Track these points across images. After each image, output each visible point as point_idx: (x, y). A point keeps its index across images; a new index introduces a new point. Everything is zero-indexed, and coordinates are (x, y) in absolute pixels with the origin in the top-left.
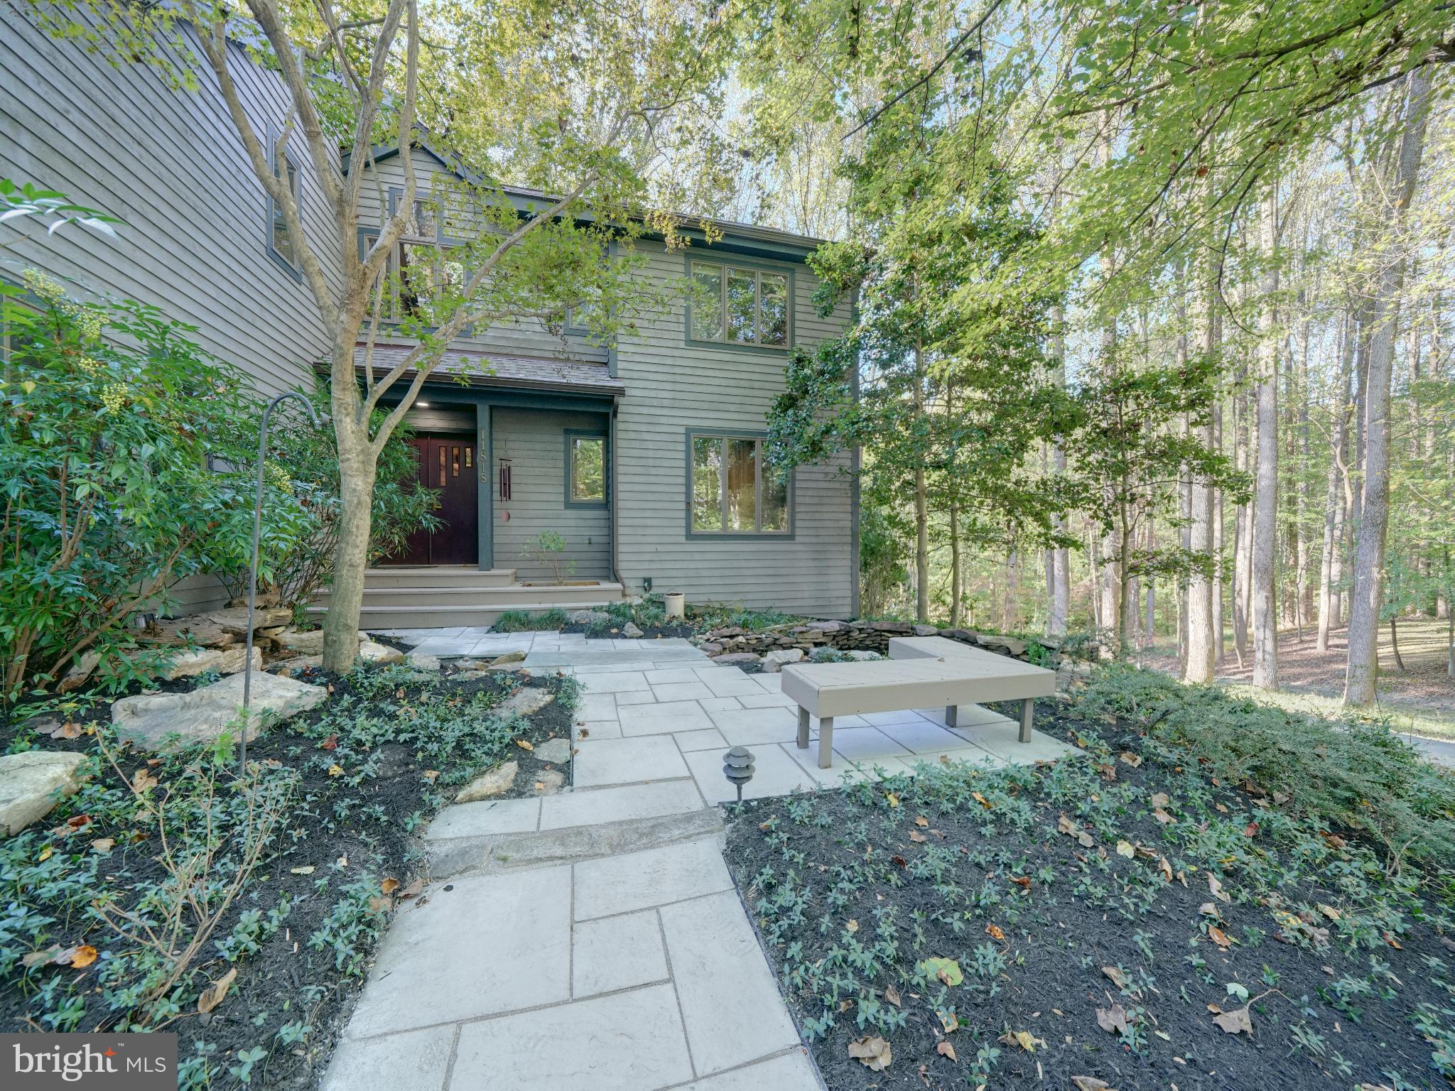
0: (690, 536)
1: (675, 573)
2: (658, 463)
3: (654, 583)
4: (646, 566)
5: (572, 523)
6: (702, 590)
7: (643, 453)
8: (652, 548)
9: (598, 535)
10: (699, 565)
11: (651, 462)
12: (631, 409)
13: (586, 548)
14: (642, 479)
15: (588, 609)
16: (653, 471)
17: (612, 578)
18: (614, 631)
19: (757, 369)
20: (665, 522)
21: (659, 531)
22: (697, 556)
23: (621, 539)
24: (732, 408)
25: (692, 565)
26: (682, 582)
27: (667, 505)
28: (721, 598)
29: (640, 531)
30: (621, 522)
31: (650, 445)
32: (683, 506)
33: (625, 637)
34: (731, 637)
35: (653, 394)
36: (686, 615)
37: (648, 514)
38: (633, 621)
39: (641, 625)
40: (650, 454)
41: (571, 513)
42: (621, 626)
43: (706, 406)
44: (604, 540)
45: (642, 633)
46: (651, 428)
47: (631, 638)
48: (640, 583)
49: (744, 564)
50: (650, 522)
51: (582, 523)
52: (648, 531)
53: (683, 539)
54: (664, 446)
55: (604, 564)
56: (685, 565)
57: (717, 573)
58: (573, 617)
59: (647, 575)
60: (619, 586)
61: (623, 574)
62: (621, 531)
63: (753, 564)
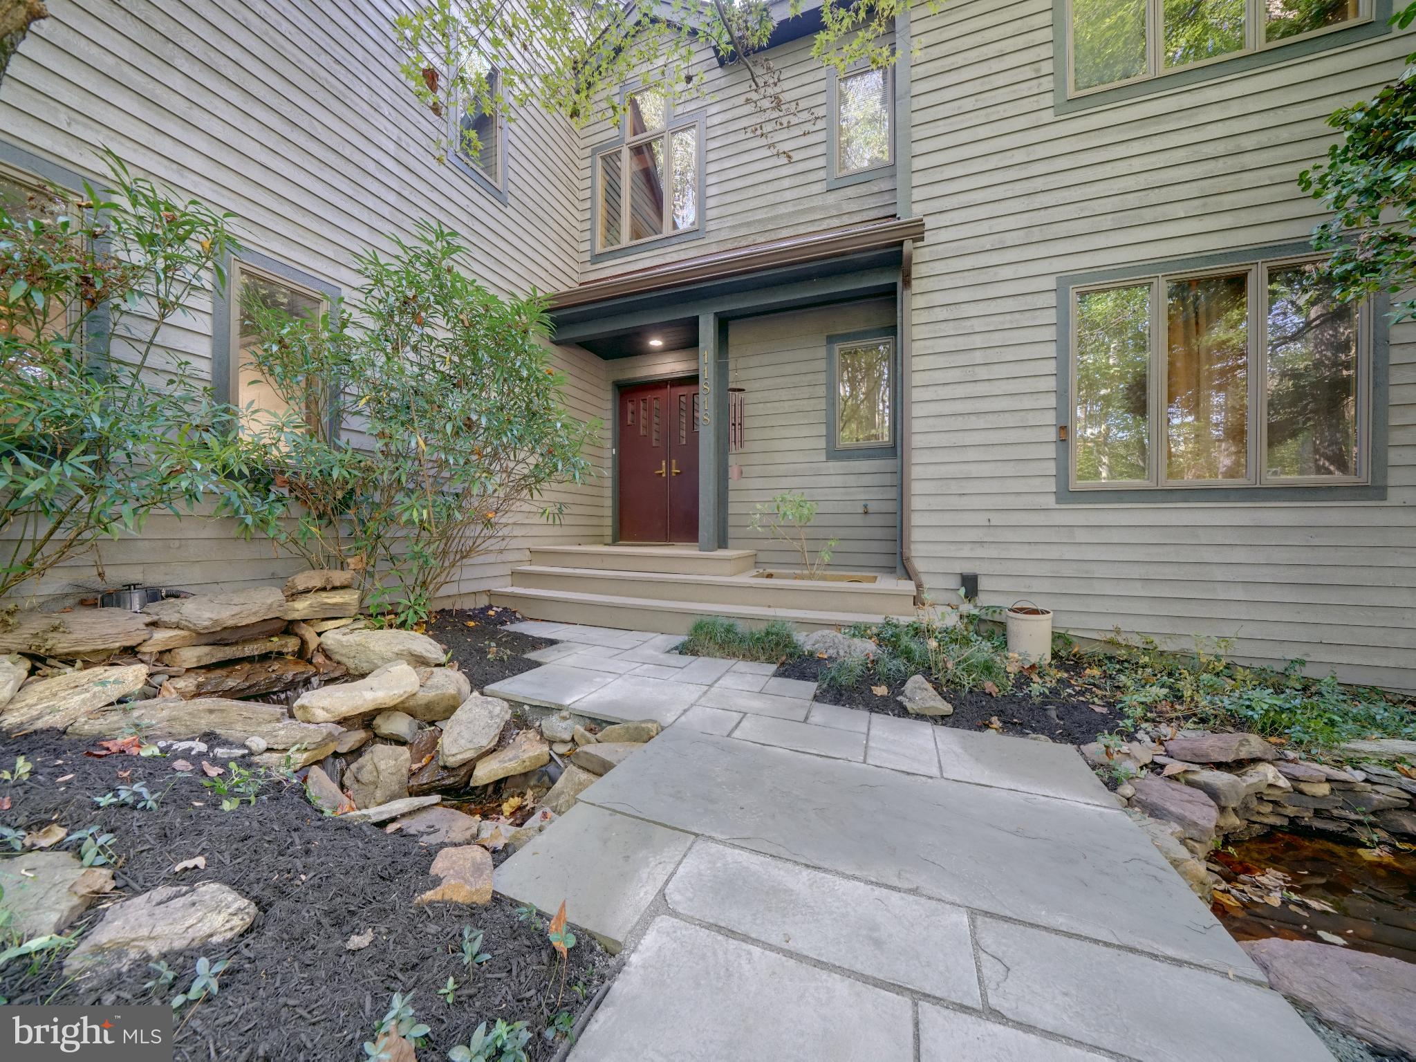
0: (1066, 495)
1: (1031, 569)
2: (993, 356)
3: (983, 584)
4: (966, 552)
5: (838, 481)
6: (1096, 605)
7: (961, 343)
8: (981, 519)
9: (879, 500)
10: (1091, 554)
11: (978, 357)
12: (939, 267)
13: (859, 520)
14: (961, 391)
15: (838, 626)
16: (982, 373)
17: (899, 570)
18: (881, 690)
19: (1252, 105)
20: (1009, 470)
21: (995, 486)
22: (1081, 536)
23: (916, 503)
24: (1179, 210)
25: (1070, 553)
26: (1046, 586)
27: (1012, 436)
28: (1146, 626)
29: (954, 487)
30: (916, 472)
31: (978, 325)
32: (1052, 434)
33: (903, 712)
34: (1238, 766)
35: (984, 228)
36: (1055, 655)
37: (972, 455)
38: (927, 672)
39: (946, 687)
40: (978, 341)
41: (835, 466)
42: (897, 683)
43: (1107, 222)
44: (890, 507)
45: (947, 708)
46: (980, 293)
47: (920, 717)
48: (954, 583)
49: (1209, 555)
50: (974, 470)
51: (852, 480)
52: (970, 487)
53: (1050, 501)
54: (1007, 321)
55: (887, 547)
56: (1054, 553)
57: (1136, 572)
58: (806, 641)
59: (968, 568)
60: (909, 587)
61: (919, 565)
62: (916, 488)
63: (1240, 556)
